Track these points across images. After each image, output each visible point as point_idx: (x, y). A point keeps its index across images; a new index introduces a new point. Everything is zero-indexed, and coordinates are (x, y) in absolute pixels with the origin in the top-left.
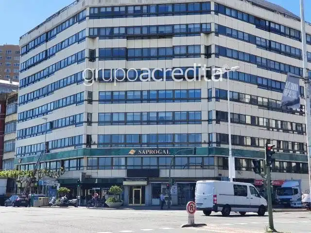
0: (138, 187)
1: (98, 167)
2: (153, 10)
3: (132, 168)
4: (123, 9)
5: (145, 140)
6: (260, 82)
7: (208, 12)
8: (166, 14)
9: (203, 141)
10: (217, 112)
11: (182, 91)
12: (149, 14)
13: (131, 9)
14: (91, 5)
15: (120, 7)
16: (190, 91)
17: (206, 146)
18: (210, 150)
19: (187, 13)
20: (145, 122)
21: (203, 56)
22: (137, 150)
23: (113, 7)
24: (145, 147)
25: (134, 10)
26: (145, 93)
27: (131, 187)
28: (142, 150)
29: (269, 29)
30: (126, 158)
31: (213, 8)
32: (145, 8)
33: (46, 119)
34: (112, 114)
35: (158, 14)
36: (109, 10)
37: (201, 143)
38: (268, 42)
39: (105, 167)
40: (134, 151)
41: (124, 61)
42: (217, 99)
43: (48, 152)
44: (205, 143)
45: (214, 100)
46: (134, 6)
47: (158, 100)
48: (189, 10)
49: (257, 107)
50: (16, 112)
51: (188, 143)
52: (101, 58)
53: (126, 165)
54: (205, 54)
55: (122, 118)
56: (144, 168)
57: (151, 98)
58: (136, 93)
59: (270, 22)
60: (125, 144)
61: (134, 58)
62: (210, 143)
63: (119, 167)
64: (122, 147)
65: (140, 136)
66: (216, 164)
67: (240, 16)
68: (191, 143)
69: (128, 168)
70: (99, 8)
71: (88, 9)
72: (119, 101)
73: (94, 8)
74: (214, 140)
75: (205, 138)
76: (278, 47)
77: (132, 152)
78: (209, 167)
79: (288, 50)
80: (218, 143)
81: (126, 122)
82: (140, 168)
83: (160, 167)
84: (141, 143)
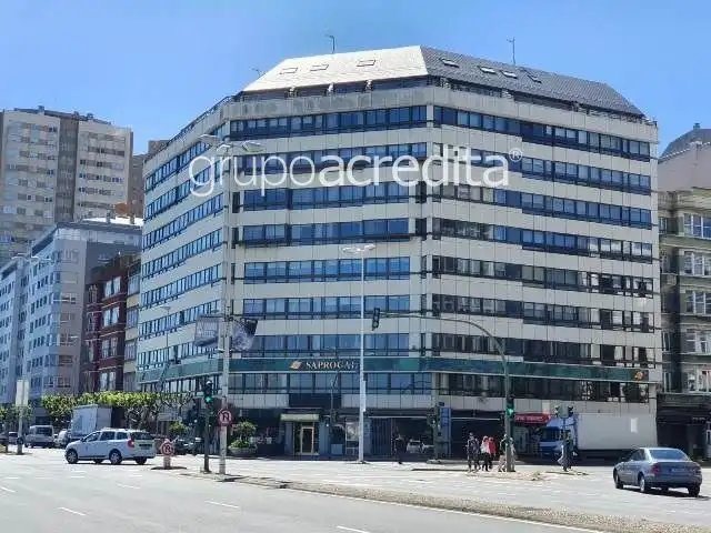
0: (310, 423)
1: (244, 389)
2: (332, 123)
3: (298, 392)
4: (284, 123)
5: (317, 345)
6: (527, 238)
7: (422, 123)
8: (354, 128)
9: (411, 347)
10: (435, 297)
11: (379, 261)
12: (325, 130)
13: (296, 123)
14: (232, 117)
15: (278, 118)
16: (392, 261)
17: (416, 355)
18: (422, 362)
19: (388, 125)
20: (317, 314)
21: (412, 200)
22: (304, 362)
23: (267, 120)
24: (317, 356)
25: (302, 124)
26: (318, 266)
27: (298, 424)
28: (311, 361)
29: (553, 141)
30: (289, 375)
31: (430, 115)
32: (319, 120)
33: (169, 308)
34: (265, 300)
35: (340, 129)
36: (262, 124)
37: (408, 350)
38: (549, 164)
39: (255, 390)
40: (299, 364)
41: (285, 211)
42: (436, 273)
43: (178, 362)
44: (414, 350)
45: (429, 275)
46: (302, 117)
47: (339, 276)
48: (392, 121)
49: (521, 284)
50: (138, 293)
51: (387, 350)
52: (248, 207)
53: (288, 387)
54: (416, 197)
55: (281, 309)
56: (317, 391)
57: (328, 273)
58: (304, 265)
59: (554, 128)
60: (285, 351)
61: (302, 205)
62: (423, 350)
63: (277, 390)
64: (280, 357)
65: (310, 337)
66: (434, 386)
67: (488, 124)
68: (392, 350)
69: (292, 391)
70: (246, 122)
71: (228, 123)
72: (276, 278)
73: (238, 121)
74: (429, 344)
75: (414, 341)
76: (571, 171)
77: (296, 365)
78: (424, 390)
79: (595, 176)
80: (436, 350)
81: (286, 315)
82: (310, 391)
83: (343, 391)
84: (310, 350)
